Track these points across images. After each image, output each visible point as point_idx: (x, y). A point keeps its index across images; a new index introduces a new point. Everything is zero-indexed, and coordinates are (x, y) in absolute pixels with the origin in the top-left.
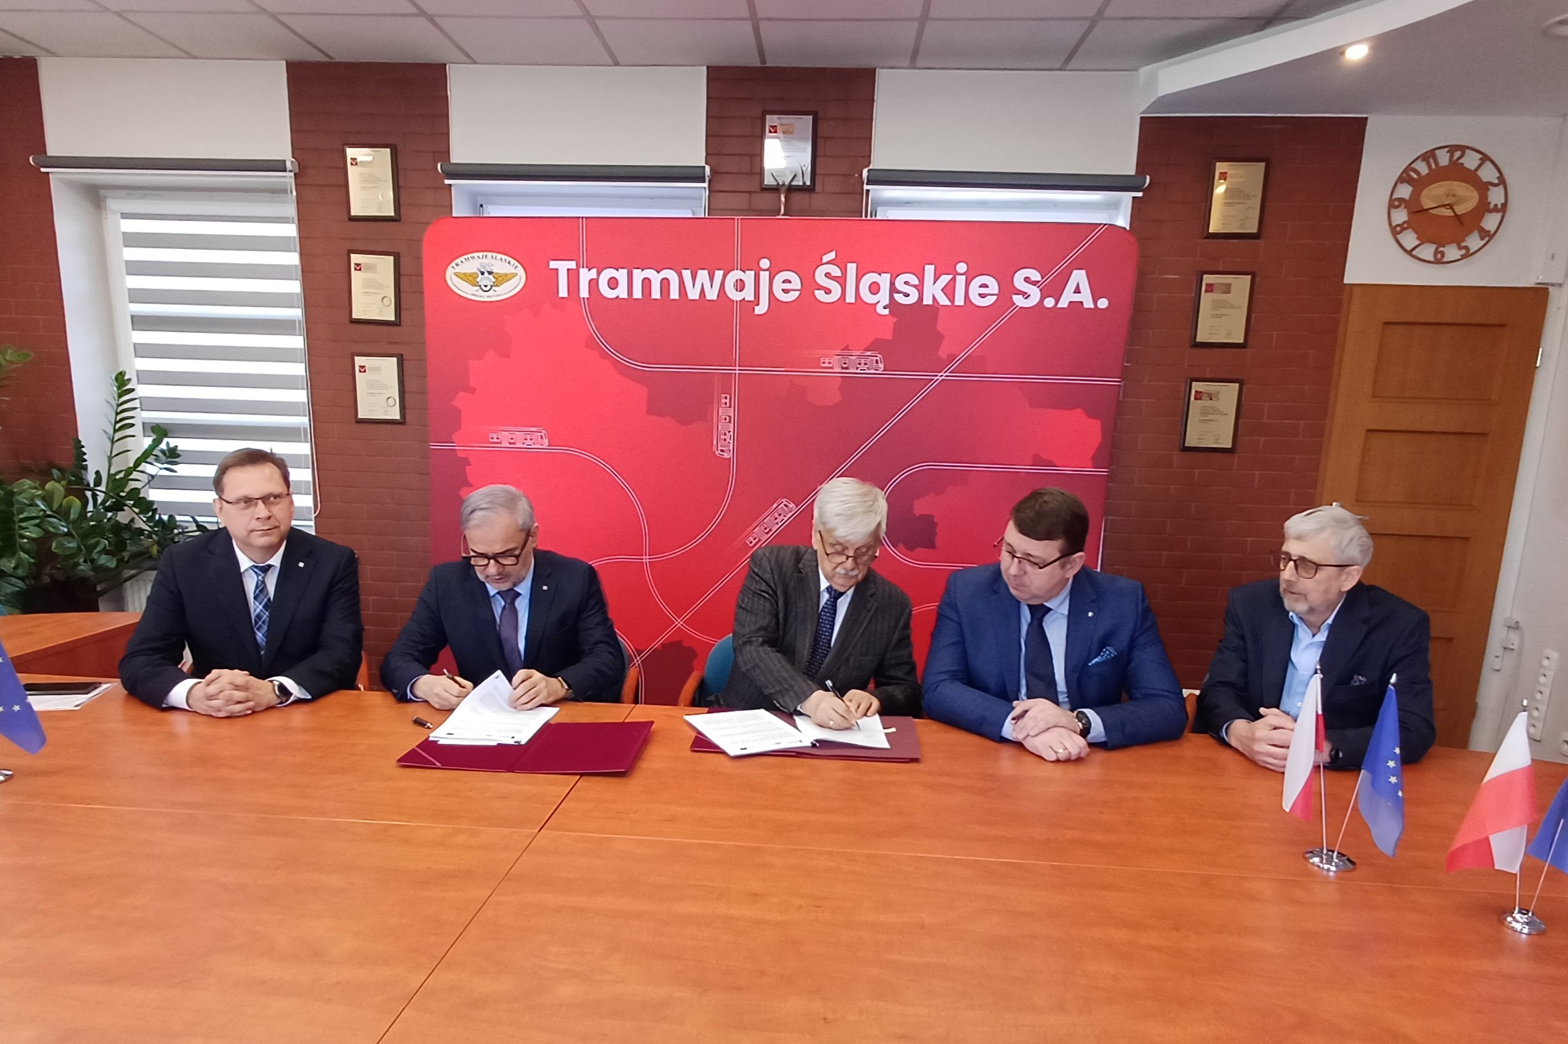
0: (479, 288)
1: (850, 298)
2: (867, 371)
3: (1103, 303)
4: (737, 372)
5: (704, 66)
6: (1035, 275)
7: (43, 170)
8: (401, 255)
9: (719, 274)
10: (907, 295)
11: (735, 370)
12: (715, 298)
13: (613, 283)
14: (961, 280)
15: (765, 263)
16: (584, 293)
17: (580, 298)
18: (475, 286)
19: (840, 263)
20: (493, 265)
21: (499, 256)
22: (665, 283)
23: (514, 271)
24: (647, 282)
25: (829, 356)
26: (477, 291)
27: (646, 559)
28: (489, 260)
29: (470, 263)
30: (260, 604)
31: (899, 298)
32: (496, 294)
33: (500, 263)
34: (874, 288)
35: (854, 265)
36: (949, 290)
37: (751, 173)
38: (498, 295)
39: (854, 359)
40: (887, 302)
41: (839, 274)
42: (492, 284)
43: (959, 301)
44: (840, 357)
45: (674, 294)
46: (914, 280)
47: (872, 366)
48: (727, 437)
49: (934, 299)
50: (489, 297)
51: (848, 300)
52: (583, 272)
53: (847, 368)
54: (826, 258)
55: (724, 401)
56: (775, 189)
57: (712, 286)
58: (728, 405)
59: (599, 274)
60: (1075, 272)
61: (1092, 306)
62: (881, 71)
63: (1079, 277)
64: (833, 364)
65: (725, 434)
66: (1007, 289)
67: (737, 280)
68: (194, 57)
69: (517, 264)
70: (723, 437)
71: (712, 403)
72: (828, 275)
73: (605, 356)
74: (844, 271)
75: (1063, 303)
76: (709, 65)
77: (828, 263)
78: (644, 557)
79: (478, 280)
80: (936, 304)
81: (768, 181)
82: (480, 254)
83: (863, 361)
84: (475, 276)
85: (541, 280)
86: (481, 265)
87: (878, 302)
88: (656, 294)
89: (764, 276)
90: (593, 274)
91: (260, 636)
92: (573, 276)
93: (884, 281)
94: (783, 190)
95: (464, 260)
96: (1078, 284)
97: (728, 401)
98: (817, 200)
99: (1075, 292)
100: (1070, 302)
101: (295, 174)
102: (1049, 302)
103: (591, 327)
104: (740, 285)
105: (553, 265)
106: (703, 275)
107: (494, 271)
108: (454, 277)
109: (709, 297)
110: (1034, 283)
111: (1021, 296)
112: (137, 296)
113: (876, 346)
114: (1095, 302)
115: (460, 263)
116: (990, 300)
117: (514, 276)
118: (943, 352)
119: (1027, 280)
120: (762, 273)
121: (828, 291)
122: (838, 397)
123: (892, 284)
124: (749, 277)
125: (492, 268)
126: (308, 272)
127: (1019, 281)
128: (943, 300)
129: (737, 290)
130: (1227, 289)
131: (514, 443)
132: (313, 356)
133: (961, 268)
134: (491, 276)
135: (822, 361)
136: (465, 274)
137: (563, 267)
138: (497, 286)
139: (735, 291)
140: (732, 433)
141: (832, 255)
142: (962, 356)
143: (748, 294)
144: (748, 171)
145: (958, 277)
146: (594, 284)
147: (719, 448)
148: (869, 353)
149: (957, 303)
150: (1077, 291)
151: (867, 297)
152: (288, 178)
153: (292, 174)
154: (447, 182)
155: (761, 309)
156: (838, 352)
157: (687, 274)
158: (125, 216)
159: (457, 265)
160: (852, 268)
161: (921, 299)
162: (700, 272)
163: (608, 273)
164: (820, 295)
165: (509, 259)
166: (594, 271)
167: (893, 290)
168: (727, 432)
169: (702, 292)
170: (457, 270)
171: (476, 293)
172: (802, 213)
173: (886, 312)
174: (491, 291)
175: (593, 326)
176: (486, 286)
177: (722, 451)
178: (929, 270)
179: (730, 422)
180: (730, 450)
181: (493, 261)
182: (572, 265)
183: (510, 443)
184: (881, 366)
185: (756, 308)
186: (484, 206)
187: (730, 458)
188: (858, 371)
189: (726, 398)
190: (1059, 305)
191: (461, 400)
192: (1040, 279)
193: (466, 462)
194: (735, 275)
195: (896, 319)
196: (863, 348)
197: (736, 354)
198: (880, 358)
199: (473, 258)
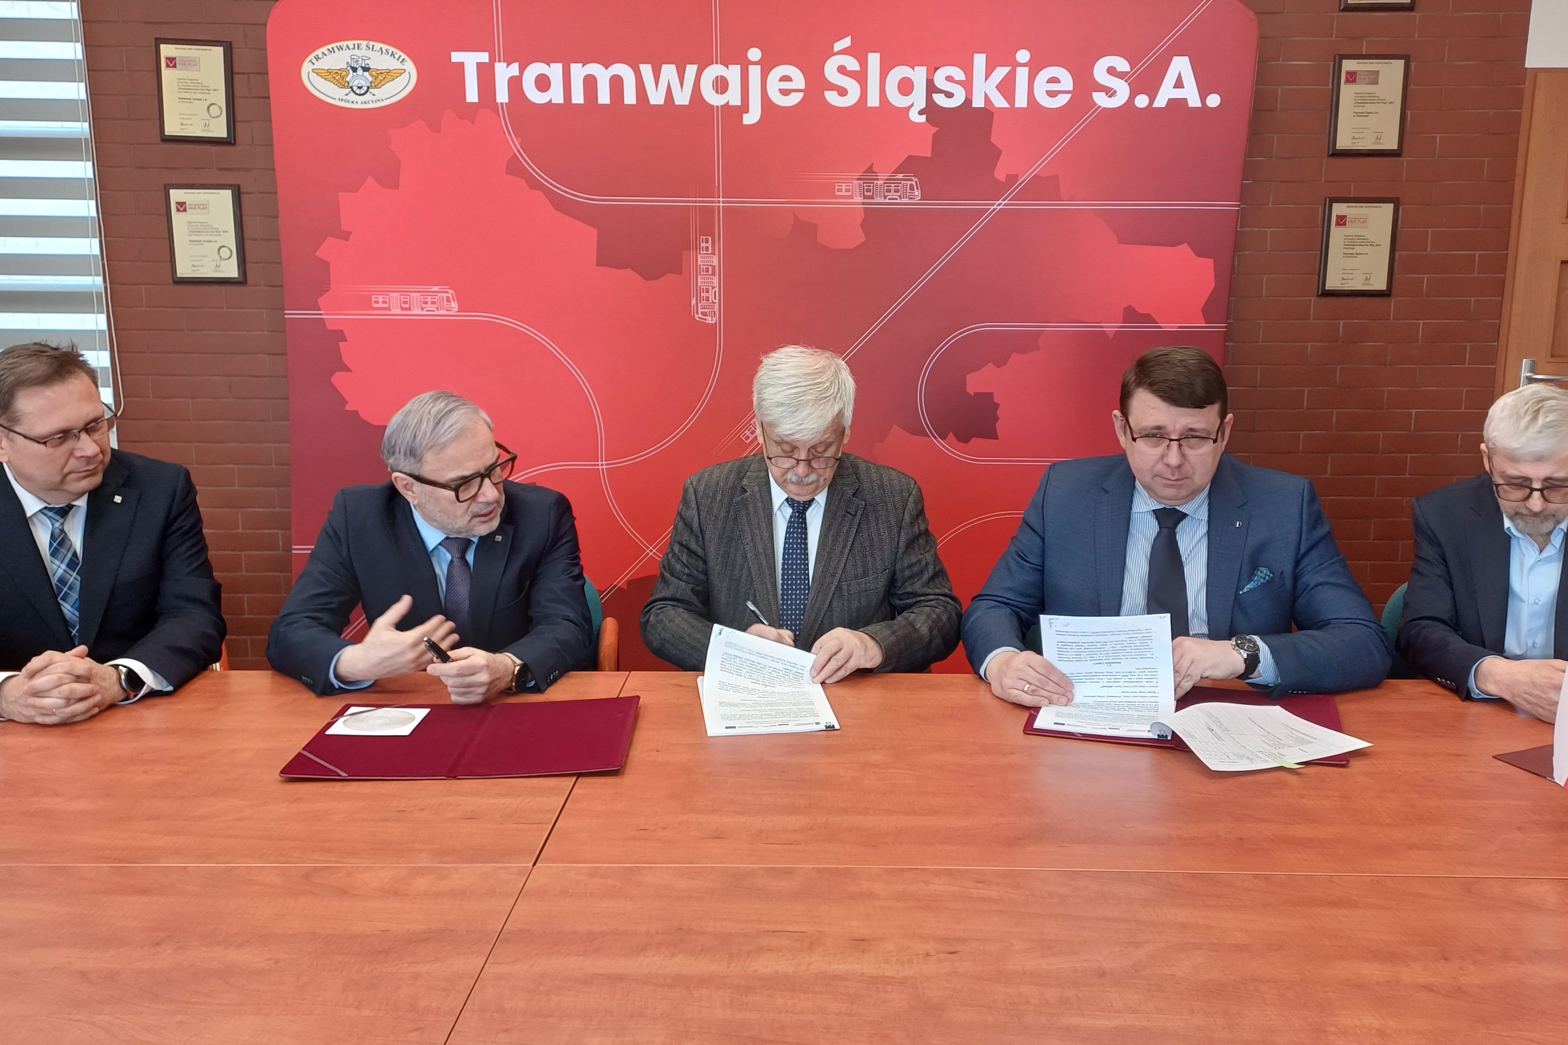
0: (350, 90)
1: (873, 101)
2: (898, 201)
3: (1214, 101)
4: (721, 205)
6: (1122, 65)
8: (234, 45)
9: (691, 70)
10: (949, 95)
11: (718, 203)
12: (686, 102)
13: (543, 83)
14: (1022, 74)
15: (754, 54)
16: (502, 96)
17: (497, 104)
18: (344, 87)
19: (858, 52)
20: (369, 58)
21: (378, 46)
22: (616, 83)
23: (400, 66)
24: (590, 83)
25: (846, 181)
26: (348, 95)
27: (602, 465)
28: (363, 52)
29: (334, 56)
31: (940, 100)
32: (374, 98)
33: (380, 56)
34: (906, 87)
35: (878, 55)
36: (1007, 87)
38: (378, 101)
39: (881, 185)
40: (923, 105)
41: (857, 68)
42: (369, 85)
43: (1021, 101)
44: (861, 182)
45: (630, 98)
46: (959, 74)
47: (906, 194)
48: (711, 295)
49: (987, 98)
50: (366, 103)
51: (870, 104)
52: (500, 67)
53: (871, 198)
54: (839, 46)
55: (704, 245)
57: (682, 86)
58: (710, 251)
59: (522, 70)
60: (1175, 59)
61: (1198, 104)
63: (1181, 65)
64: (852, 192)
65: (707, 291)
66: (1084, 84)
67: (717, 78)
69: (404, 56)
70: (704, 295)
71: (688, 248)
72: (842, 70)
73: (534, 184)
74: (864, 64)
75: (1161, 102)
77: (841, 52)
78: (600, 463)
79: (348, 79)
80: (989, 107)
82: (350, 43)
83: (892, 187)
84: (344, 73)
85: (440, 78)
86: (352, 59)
87: (912, 105)
88: (604, 98)
89: (755, 72)
90: (514, 70)
92: (486, 74)
93: (919, 75)
95: (326, 52)
96: (1180, 74)
97: (709, 245)
99: (1175, 87)
100: (1170, 100)
102: (1142, 101)
103: (514, 144)
104: (721, 85)
105: (456, 57)
106: (669, 70)
107: (372, 66)
108: (313, 76)
109: (678, 102)
110: (1121, 75)
111: (1104, 93)
113: (910, 165)
114: (1203, 99)
115: (320, 54)
116: (1062, 100)
117: (401, 74)
118: (1000, 174)
119: (1112, 71)
120: (751, 68)
121: (843, 92)
122: (858, 238)
123: (930, 80)
124: (733, 73)
125: (367, 62)
126: (96, 71)
127: (1100, 72)
128: (1000, 102)
129: (717, 92)
130: (1374, 78)
131: (409, 310)
132: (108, 188)
133: (1023, 56)
134: (366, 74)
135: (837, 188)
136: (329, 71)
137: (469, 59)
138: (376, 87)
139: (714, 92)
140: (717, 289)
141: (846, 41)
142: (1025, 178)
143: (733, 97)
145: (1019, 69)
146: (515, 84)
147: (700, 311)
148: (900, 176)
149: (1017, 105)
150: (1179, 84)
151: (897, 100)
155: (752, 117)
156: (856, 175)
157: (646, 69)
159: (317, 58)
160: (874, 60)
161: (968, 101)
162: (665, 67)
163: (536, 69)
164: (832, 97)
165: (392, 49)
166: (515, 66)
167: (931, 88)
168: (710, 288)
169: (669, 96)
170: (319, 65)
171: (348, 98)
173: (923, 119)
174: (369, 94)
175: (517, 145)
176: (360, 88)
177: (704, 313)
178: (980, 60)
179: (713, 274)
180: (715, 313)
181: (369, 53)
182: (484, 57)
183: (403, 309)
184: (917, 193)
185: (745, 116)
187: (715, 324)
188: (887, 201)
189: (707, 242)
190: (1155, 105)
191: (329, 249)
192: (1129, 70)
193: (340, 336)
194: (714, 71)
195: (938, 129)
196: (892, 171)
197: (719, 179)
198: (916, 182)
199: (340, 48)
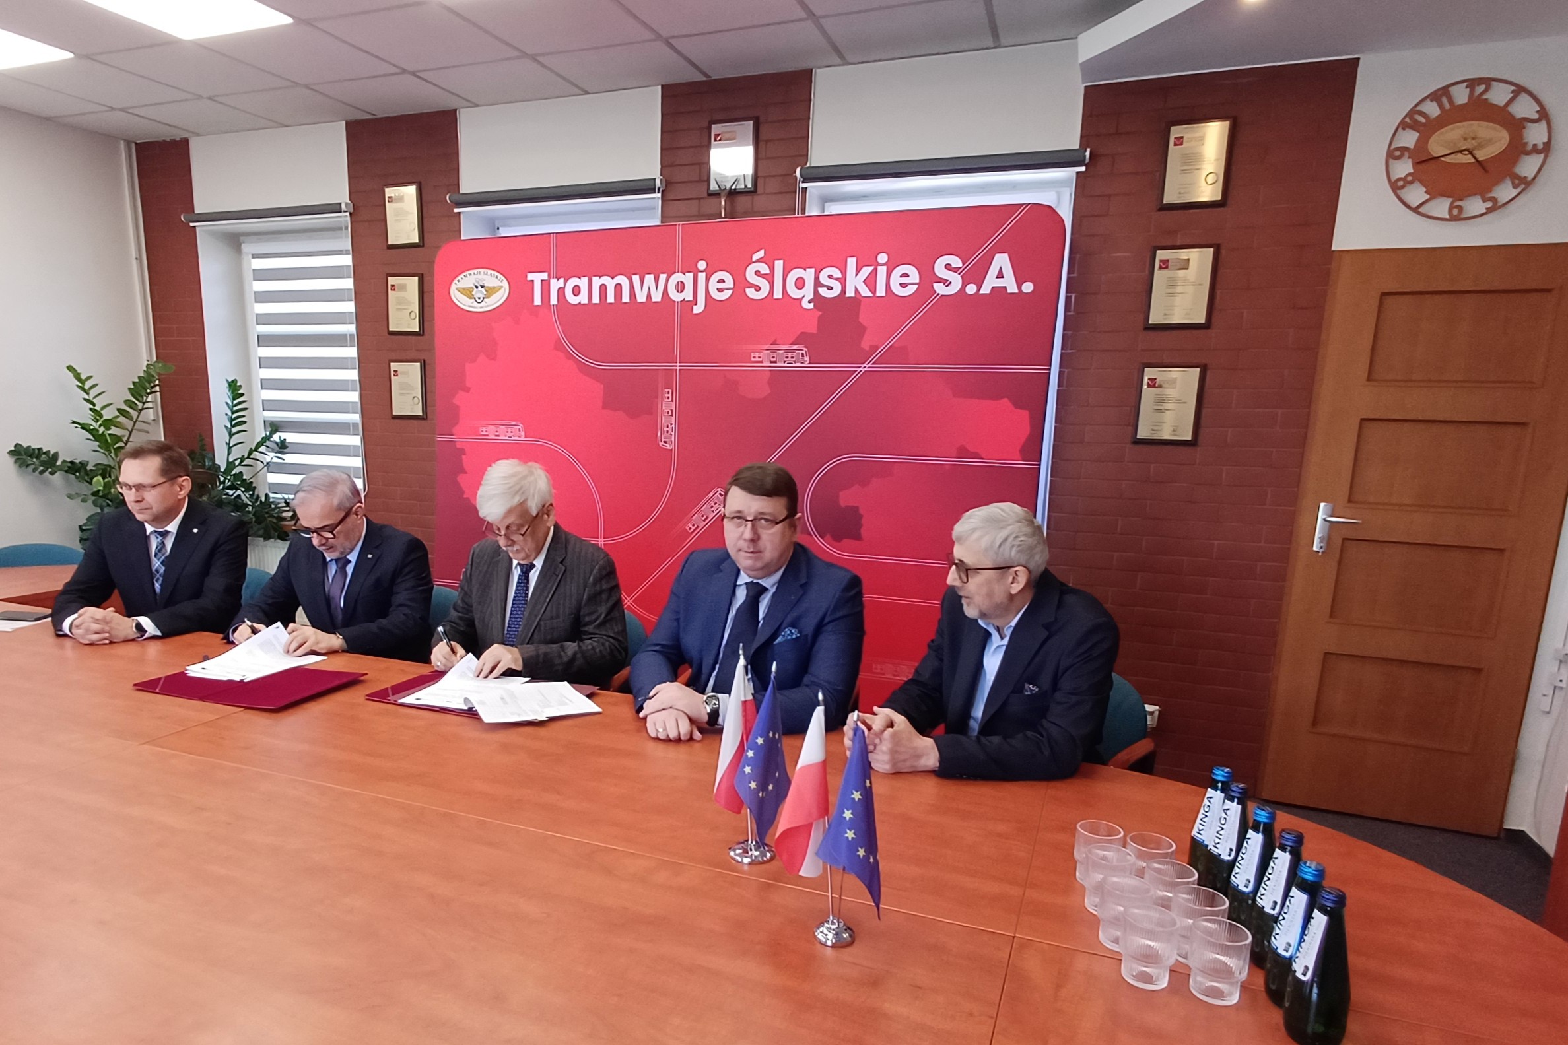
0: (473, 300)
1: (778, 294)
2: (794, 365)
3: (1028, 287)
4: (678, 368)
5: (658, 85)
6: (956, 262)
7: (192, 224)
8: (424, 276)
9: (663, 277)
10: (830, 288)
11: (676, 366)
12: (659, 299)
13: (576, 291)
14: (882, 270)
15: (702, 265)
16: (554, 300)
17: (550, 305)
18: (471, 298)
19: (769, 261)
20: (484, 280)
21: (489, 272)
22: (618, 287)
23: (501, 284)
24: (603, 287)
25: (760, 351)
26: (473, 303)
28: (481, 276)
29: (467, 280)
30: (158, 560)
31: (823, 292)
32: (486, 304)
33: (491, 278)
34: (800, 283)
35: (781, 262)
36: (871, 282)
37: (700, 181)
38: (488, 306)
39: (782, 354)
40: (812, 296)
41: (768, 271)
42: (484, 296)
43: (881, 291)
44: (769, 351)
45: (626, 298)
46: (837, 273)
47: (799, 360)
48: (670, 429)
49: (857, 291)
50: (481, 307)
51: (776, 297)
52: (553, 281)
53: (775, 362)
54: (755, 257)
55: (667, 395)
56: (716, 195)
57: (649, 288)
58: (670, 400)
59: (565, 283)
60: (997, 256)
61: (1016, 291)
62: (818, 71)
63: (1002, 261)
64: (761, 358)
65: (668, 427)
66: (928, 278)
67: (678, 282)
68: (287, 126)
69: (503, 278)
70: (666, 429)
71: (657, 397)
72: (757, 273)
73: (570, 357)
74: (772, 269)
75: (986, 289)
76: (663, 84)
77: (758, 261)
78: (600, 539)
79: (473, 293)
80: (858, 296)
81: (714, 187)
82: (475, 271)
83: (790, 355)
84: (471, 290)
85: (520, 290)
86: (476, 281)
87: (804, 296)
88: (611, 299)
89: (702, 277)
90: (561, 283)
91: (157, 586)
92: (545, 285)
93: (809, 275)
94: (723, 194)
95: (464, 277)
96: (1001, 268)
97: (670, 395)
98: (760, 201)
99: (997, 277)
100: (993, 287)
101: (350, 214)
102: (971, 289)
103: (559, 330)
104: (681, 287)
105: (530, 276)
106: (649, 278)
107: (486, 285)
108: (457, 292)
109: (654, 299)
110: (955, 270)
111: (942, 284)
112: (263, 319)
113: (802, 339)
114: (1019, 286)
115: (460, 279)
116: (911, 290)
117: (500, 289)
118: (865, 344)
119: (948, 267)
120: (700, 274)
121: (758, 289)
122: (766, 391)
123: (817, 279)
124: (688, 278)
125: (484, 282)
126: (359, 295)
127: (939, 269)
128: (865, 292)
129: (678, 292)
130: (1185, 265)
131: (498, 436)
132: (363, 363)
133: (883, 258)
134: (483, 290)
135: (752, 355)
136: (464, 289)
137: (537, 278)
138: (487, 298)
139: (676, 292)
140: (673, 426)
141: (761, 254)
142: (883, 348)
143: (688, 295)
144: (697, 179)
145: (880, 268)
146: (561, 291)
147: (663, 440)
148: (795, 347)
149: (878, 294)
150: (1000, 275)
151: (794, 293)
152: (344, 218)
153: (347, 214)
154: (456, 210)
155: (698, 309)
156: (766, 347)
157: (636, 278)
158: (254, 256)
159: (458, 281)
160: (779, 265)
161: (844, 291)
162: (647, 276)
163: (573, 282)
164: (750, 292)
165: (497, 274)
166: (562, 280)
167: (818, 284)
168: (670, 425)
169: (649, 296)
170: (460, 285)
171: (471, 305)
172: (746, 214)
173: (811, 306)
174: (483, 302)
175: (561, 330)
176: (479, 298)
177: (665, 442)
178: (852, 262)
179: (672, 415)
180: (672, 442)
181: (485, 277)
182: (545, 276)
183: (495, 435)
184: (807, 359)
185: (695, 307)
186: (500, 228)
187: (672, 450)
188: (786, 365)
190: (981, 292)
191: (460, 399)
192: (961, 265)
193: (462, 451)
194: (677, 277)
195: (820, 313)
196: (790, 343)
197: (677, 352)
198: (806, 352)
199: (470, 274)
